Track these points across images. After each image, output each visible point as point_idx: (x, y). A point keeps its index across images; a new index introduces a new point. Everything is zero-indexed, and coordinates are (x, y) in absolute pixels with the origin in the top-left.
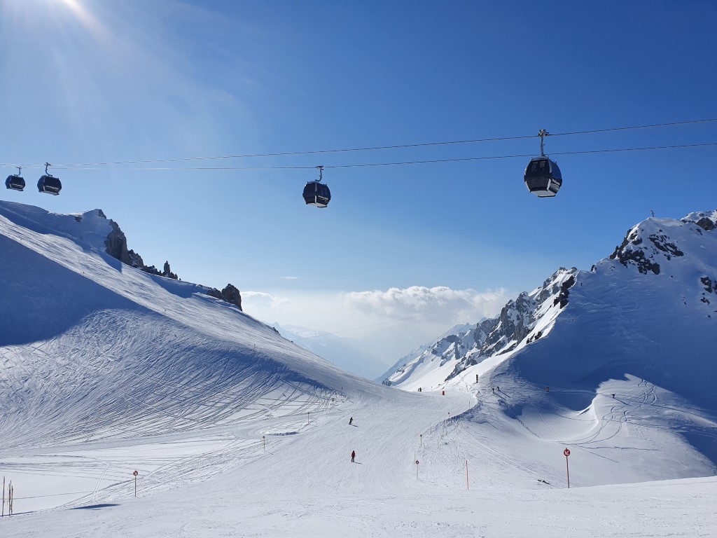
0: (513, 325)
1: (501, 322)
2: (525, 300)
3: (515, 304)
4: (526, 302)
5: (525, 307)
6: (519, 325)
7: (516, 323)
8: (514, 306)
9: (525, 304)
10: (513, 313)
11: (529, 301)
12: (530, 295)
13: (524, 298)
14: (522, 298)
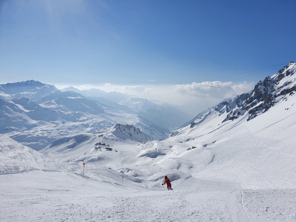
0: (261, 94)
1: (254, 93)
2: (269, 80)
3: (263, 83)
4: (269, 81)
5: (269, 84)
6: (265, 93)
7: (263, 93)
8: (262, 84)
9: (269, 82)
10: (262, 88)
11: (271, 81)
12: (272, 77)
13: (268, 79)
14: (267, 80)
